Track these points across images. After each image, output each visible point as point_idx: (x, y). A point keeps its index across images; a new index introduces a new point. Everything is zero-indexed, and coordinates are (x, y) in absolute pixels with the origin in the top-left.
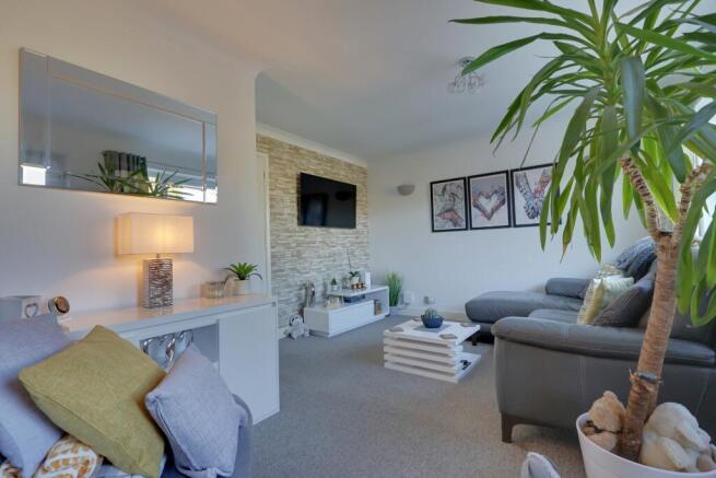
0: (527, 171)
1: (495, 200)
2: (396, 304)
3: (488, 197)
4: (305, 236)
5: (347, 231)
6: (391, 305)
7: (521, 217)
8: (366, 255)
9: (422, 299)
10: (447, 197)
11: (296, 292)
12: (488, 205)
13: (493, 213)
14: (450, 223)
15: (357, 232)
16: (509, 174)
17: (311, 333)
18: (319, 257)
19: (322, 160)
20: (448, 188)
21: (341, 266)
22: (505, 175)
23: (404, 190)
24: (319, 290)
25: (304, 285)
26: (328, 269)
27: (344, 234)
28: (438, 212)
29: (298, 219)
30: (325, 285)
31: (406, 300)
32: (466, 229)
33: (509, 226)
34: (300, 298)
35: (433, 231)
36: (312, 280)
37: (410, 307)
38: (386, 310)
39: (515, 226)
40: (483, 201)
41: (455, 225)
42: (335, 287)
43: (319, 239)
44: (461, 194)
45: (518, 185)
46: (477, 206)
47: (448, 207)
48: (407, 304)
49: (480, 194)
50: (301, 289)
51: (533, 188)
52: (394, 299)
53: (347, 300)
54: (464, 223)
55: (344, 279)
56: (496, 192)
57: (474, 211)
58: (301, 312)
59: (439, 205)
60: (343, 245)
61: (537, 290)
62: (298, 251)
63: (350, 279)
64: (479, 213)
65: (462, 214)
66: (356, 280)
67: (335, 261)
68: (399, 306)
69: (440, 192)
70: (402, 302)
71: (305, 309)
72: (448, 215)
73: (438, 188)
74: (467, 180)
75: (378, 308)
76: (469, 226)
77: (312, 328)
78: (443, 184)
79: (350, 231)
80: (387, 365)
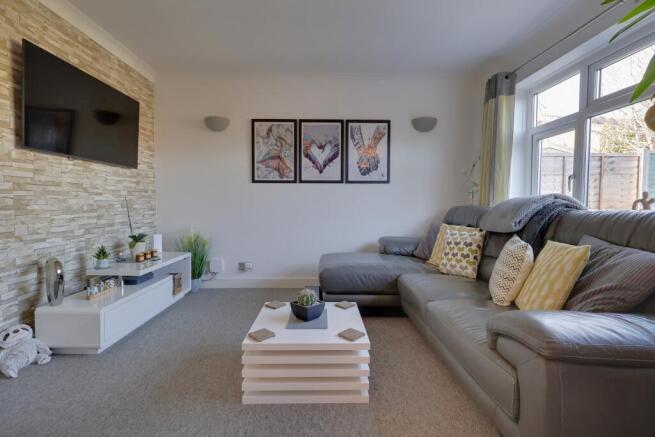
0: (362, 124)
1: (328, 151)
2: (199, 275)
3: (321, 147)
4: (36, 171)
5: (121, 170)
6: (193, 277)
7: (354, 173)
8: (152, 209)
9: (237, 266)
10: (272, 140)
11: (12, 280)
12: (321, 156)
13: (325, 166)
14: (276, 173)
15: (139, 175)
16: (345, 124)
17: (55, 353)
18: (68, 210)
19: (75, 38)
20: (274, 129)
21: (112, 225)
22: (339, 124)
23: (214, 124)
24: (69, 269)
25: (36, 263)
26: (88, 231)
27: (116, 174)
28: (261, 158)
29: (17, 134)
30: (81, 260)
31: (212, 269)
32: (295, 182)
33: (341, 182)
34: (22, 289)
35: (254, 181)
36: (54, 253)
37: (218, 277)
38: (188, 285)
39: (348, 182)
40: (315, 151)
41: (281, 175)
42: (105, 262)
43: (67, 179)
44: (290, 139)
45: (353, 137)
46: (308, 156)
47: (274, 153)
48: (215, 274)
49: (313, 142)
50: (25, 273)
51: (367, 143)
52: (198, 268)
53: (129, 281)
54: (293, 174)
55: (118, 246)
56: (330, 142)
57: (305, 161)
58: (28, 318)
59: (262, 150)
60: (116, 193)
61: (367, 249)
62: (18, 199)
63: (132, 246)
64: (310, 164)
65: (290, 163)
66: (141, 248)
67: (99, 217)
68: (203, 277)
69: (264, 133)
70: (209, 271)
71: (39, 311)
72: (274, 163)
73: (261, 128)
74: (298, 124)
75: (177, 285)
76: (298, 179)
77: (55, 345)
78: (269, 124)
79: (128, 171)
80: (246, 399)
